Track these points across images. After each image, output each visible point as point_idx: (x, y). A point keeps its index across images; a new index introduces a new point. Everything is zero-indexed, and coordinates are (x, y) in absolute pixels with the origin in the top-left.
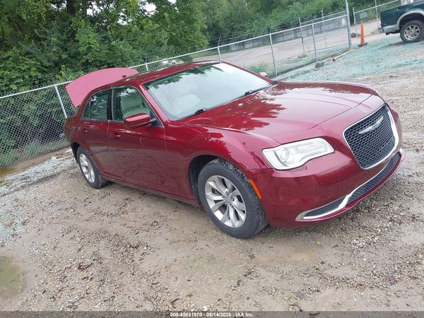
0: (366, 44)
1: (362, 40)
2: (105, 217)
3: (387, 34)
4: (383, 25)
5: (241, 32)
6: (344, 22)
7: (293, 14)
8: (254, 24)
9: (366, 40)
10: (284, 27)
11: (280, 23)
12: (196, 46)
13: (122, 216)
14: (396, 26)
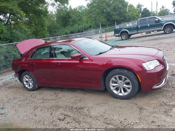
0: (107, 40)
1: (106, 39)
2: (51, 100)
3: (116, 37)
4: (115, 34)
5: (54, 33)
6: (100, 32)
7: (75, 28)
8: (60, 30)
9: (108, 39)
10: (72, 33)
11: (70, 31)
12: (45, 36)
13: (59, 99)
14: (119, 34)
